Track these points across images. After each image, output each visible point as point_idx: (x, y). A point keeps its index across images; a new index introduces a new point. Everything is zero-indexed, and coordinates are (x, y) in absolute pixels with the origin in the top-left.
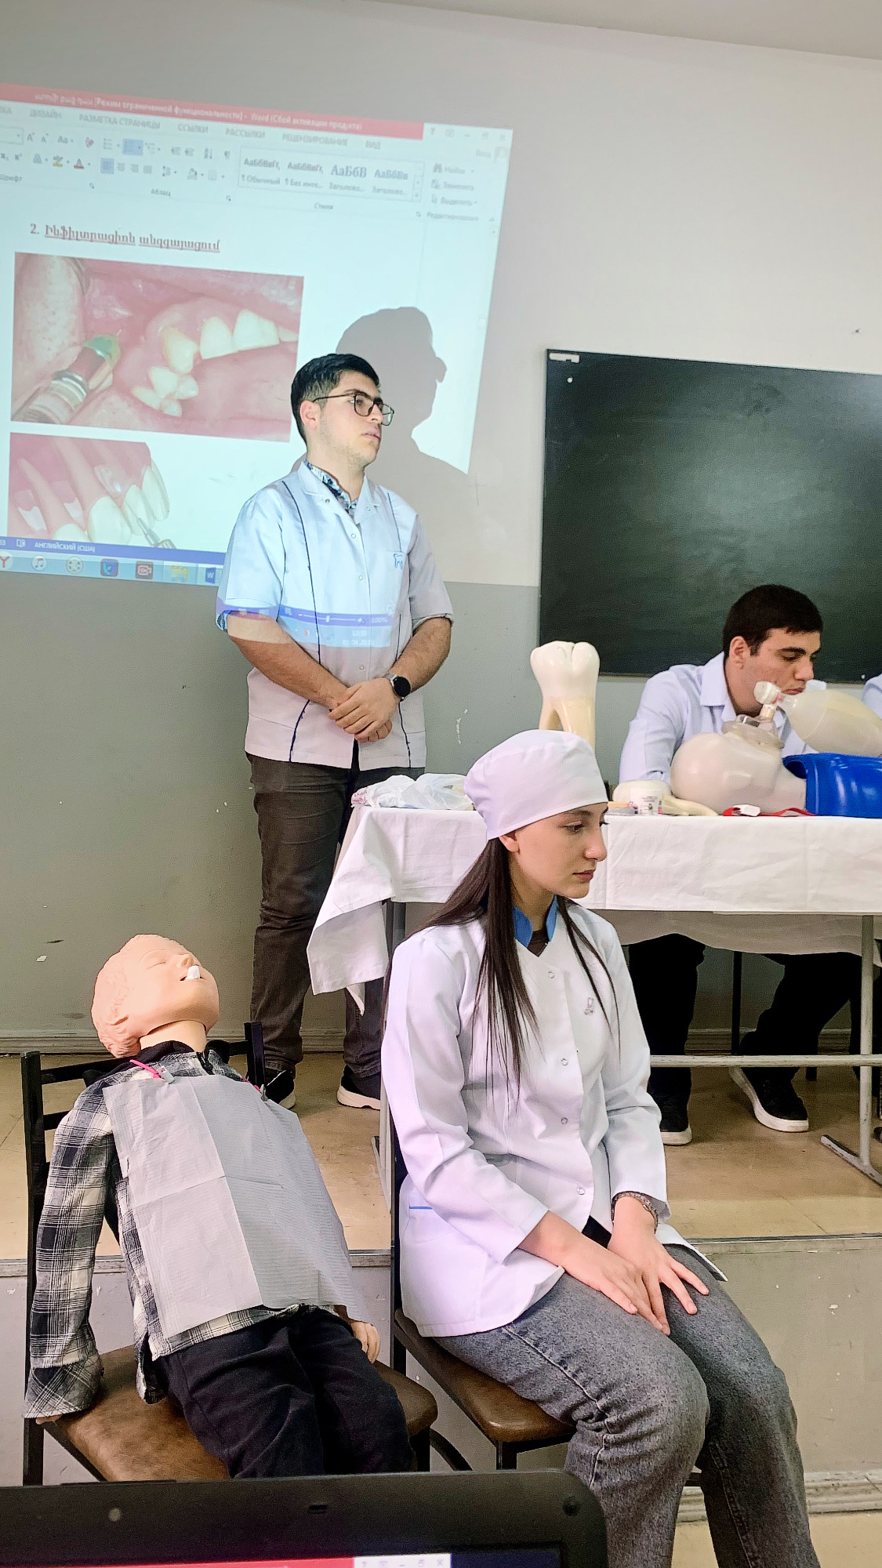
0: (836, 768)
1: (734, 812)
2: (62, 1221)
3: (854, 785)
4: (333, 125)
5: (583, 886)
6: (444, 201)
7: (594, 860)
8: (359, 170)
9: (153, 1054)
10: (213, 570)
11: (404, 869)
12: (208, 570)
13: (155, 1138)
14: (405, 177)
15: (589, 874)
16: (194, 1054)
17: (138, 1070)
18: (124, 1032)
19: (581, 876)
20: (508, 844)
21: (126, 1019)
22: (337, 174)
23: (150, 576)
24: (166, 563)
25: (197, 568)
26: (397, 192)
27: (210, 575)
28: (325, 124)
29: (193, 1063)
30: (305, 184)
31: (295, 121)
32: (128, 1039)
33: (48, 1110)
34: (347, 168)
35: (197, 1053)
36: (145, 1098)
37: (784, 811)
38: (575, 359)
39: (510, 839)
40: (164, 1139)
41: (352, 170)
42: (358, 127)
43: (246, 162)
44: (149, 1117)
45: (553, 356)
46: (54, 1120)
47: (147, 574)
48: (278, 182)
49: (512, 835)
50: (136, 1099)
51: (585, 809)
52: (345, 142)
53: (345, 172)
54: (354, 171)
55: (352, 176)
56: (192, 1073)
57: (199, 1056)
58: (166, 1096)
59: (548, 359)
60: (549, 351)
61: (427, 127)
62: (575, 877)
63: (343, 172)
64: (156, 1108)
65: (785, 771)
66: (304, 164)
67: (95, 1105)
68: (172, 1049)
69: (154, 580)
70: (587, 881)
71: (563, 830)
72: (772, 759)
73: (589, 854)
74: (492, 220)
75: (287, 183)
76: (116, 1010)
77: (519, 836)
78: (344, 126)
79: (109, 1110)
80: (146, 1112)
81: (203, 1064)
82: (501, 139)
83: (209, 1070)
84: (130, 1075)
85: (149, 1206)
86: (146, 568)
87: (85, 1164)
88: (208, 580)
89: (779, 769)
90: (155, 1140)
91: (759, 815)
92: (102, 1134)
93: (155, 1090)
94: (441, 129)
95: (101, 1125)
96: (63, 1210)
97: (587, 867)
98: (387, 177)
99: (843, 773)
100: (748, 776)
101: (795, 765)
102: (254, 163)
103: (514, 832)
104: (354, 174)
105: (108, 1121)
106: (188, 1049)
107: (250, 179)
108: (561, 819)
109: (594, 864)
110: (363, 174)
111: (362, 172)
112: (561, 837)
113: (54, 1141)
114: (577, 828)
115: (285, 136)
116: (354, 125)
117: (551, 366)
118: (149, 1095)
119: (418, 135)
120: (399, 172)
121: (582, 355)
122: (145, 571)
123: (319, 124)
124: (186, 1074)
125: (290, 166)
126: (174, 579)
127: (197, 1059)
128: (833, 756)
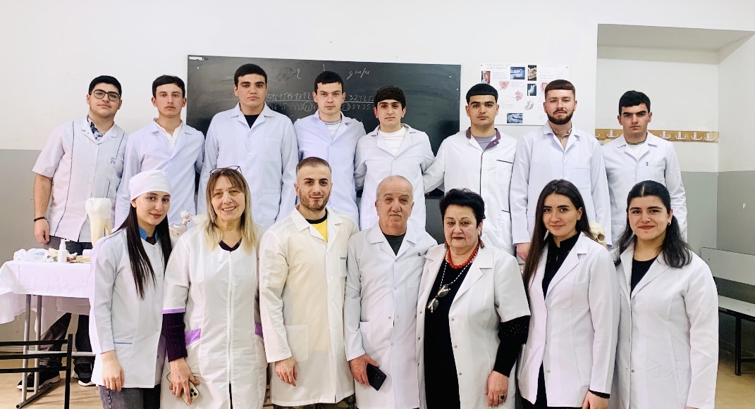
38: (201, 59)
59: (189, 59)
60: (189, 56)
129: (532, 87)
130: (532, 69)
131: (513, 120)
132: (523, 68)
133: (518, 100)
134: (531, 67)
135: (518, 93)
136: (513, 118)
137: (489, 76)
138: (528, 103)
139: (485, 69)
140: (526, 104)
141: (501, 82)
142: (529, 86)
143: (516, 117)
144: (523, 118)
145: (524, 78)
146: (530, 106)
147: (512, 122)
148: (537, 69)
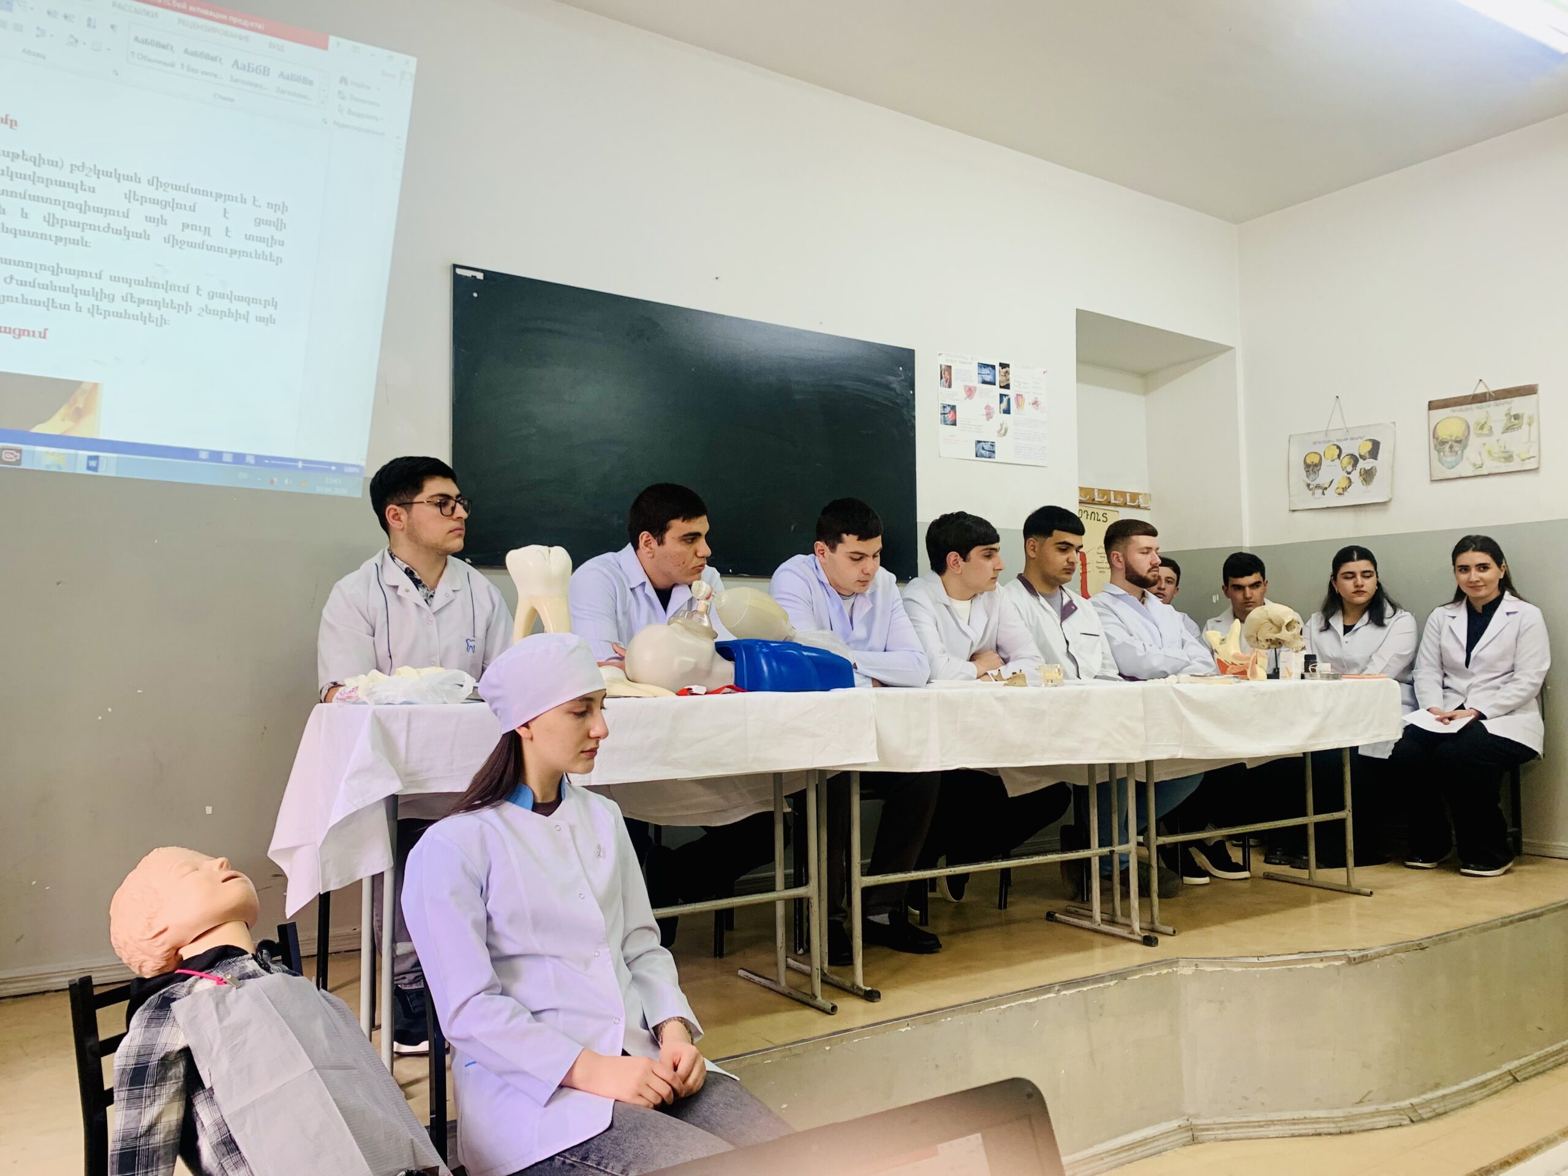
0: (761, 652)
1: (688, 692)
2: (142, 1141)
3: (774, 664)
4: (235, 20)
5: (589, 762)
6: (350, 112)
7: (598, 738)
8: (262, 68)
9: (205, 962)
10: (96, 458)
11: (406, 762)
12: (90, 458)
13: (235, 1043)
14: (311, 83)
15: (593, 752)
16: (250, 956)
17: (196, 981)
18: (163, 944)
19: (588, 753)
20: (522, 732)
21: (165, 930)
22: (238, 68)
23: (19, 462)
24: (39, 449)
25: (76, 455)
26: (302, 96)
27: (93, 463)
28: (224, 17)
29: (251, 965)
30: (203, 73)
31: (192, 8)
32: (166, 952)
33: (103, 1035)
34: (249, 64)
35: (253, 954)
36: (217, 1005)
37: (723, 688)
38: (480, 276)
39: (524, 729)
40: (245, 1043)
41: (255, 67)
42: (260, 26)
43: (136, 39)
44: (225, 1023)
45: (459, 271)
46: (112, 1045)
47: (14, 460)
48: (173, 65)
49: (526, 725)
50: (208, 1007)
51: (589, 696)
52: (246, 38)
53: (247, 68)
54: (256, 69)
55: (254, 73)
56: (254, 975)
57: (255, 957)
58: (236, 1001)
59: (455, 274)
60: (455, 266)
61: (333, 40)
62: (583, 755)
63: (245, 67)
64: (229, 1014)
65: (718, 656)
66: (201, 53)
67: (162, 1020)
68: (225, 954)
69: (22, 467)
70: (592, 757)
71: (571, 715)
72: (709, 646)
73: (593, 734)
74: (398, 137)
75: (183, 68)
76: (149, 924)
77: (532, 725)
78: (245, 23)
79: (181, 1024)
80: (221, 1020)
81: (260, 965)
82: (407, 64)
83: (268, 969)
84: (192, 986)
85: (242, 1112)
86: (12, 454)
87: (161, 1079)
88: (89, 468)
89: (714, 656)
90: (236, 1045)
91: (706, 693)
92: (178, 1048)
93: (224, 996)
94: (347, 44)
95: (172, 1039)
96: (141, 1130)
97: (591, 745)
98: (291, 80)
99: (766, 655)
100: (693, 660)
101: (725, 650)
102: (145, 42)
103: (528, 722)
104: (256, 72)
105: (182, 1036)
106: (243, 952)
107: (140, 56)
108: (568, 706)
109: (597, 743)
110: (266, 73)
111: (266, 71)
112: (570, 722)
113: (113, 1068)
114: (582, 715)
115: (180, 21)
116: (256, 24)
117: (458, 280)
118: (220, 1001)
119: (325, 47)
120: (304, 78)
121: (485, 272)
122: (12, 456)
123: (218, 16)
124: (249, 977)
125: (186, 51)
126: (48, 466)
127: (253, 961)
128: (757, 641)
129: (1005, 399)
130: (1004, 370)
131: (983, 452)
132: (993, 367)
133: (988, 420)
134: (1003, 366)
135: (987, 407)
136: (983, 449)
137: (950, 374)
138: (1002, 425)
139: (945, 363)
140: (999, 428)
141: (965, 386)
142: (1002, 396)
143: (987, 447)
144: (996, 449)
145: (994, 384)
146: (1003, 431)
147: (982, 456)
148: (1011, 370)
